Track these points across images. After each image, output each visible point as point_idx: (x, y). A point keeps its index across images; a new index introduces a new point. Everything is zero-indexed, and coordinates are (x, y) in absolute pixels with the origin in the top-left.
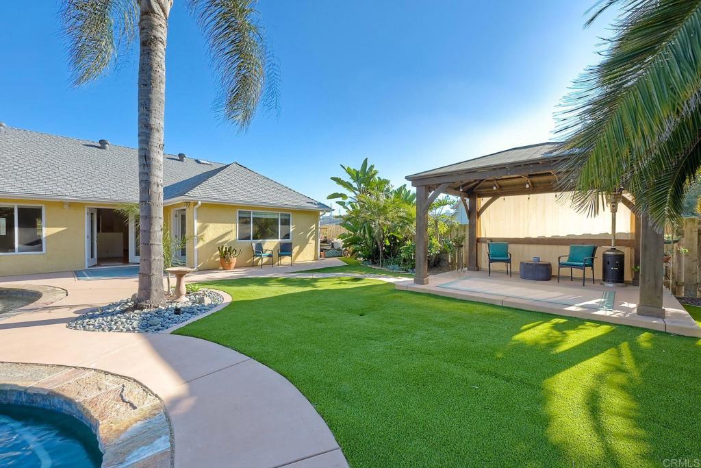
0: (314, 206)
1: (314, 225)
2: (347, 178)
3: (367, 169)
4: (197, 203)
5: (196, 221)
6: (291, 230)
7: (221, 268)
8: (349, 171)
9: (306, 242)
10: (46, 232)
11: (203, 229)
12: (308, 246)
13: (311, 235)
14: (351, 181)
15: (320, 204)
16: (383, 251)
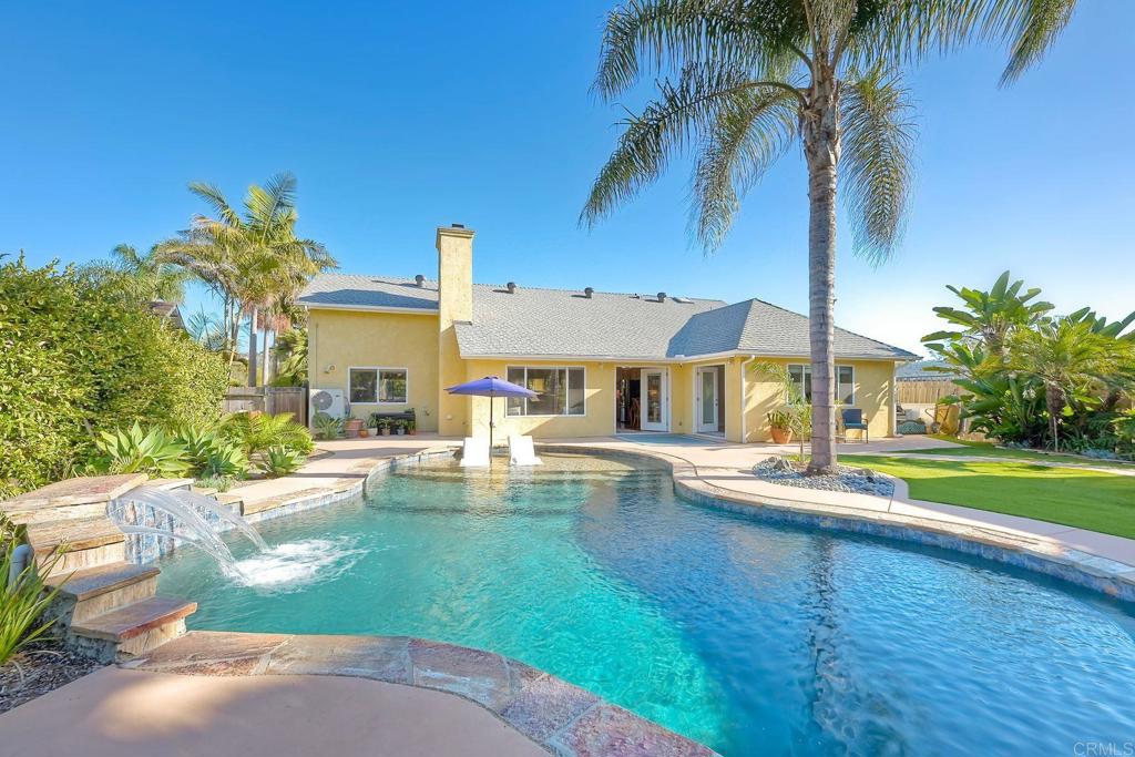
0: (886, 353)
1: (887, 383)
2: (959, 305)
3: (1008, 289)
4: (750, 358)
5: (744, 380)
6: (855, 390)
7: (771, 440)
8: (965, 295)
9: (877, 408)
10: (588, 393)
11: (751, 388)
12: (878, 413)
13: (882, 398)
14: (969, 310)
15: (895, 349)
16: (1059, 426)
